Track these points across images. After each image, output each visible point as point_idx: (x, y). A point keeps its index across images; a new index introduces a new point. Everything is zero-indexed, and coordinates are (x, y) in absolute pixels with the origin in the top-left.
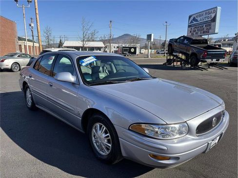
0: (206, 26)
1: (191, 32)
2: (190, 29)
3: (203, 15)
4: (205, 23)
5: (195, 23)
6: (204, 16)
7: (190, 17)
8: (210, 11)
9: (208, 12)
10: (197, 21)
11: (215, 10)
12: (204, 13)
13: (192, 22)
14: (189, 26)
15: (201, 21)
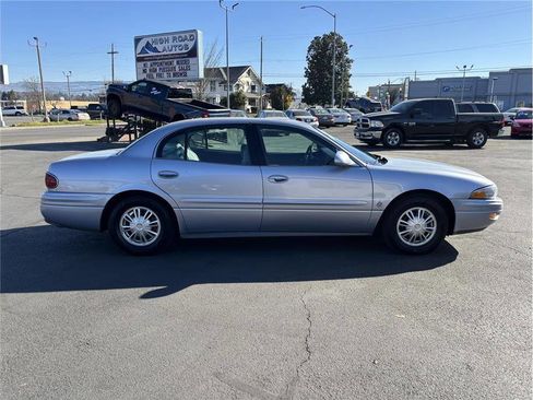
0: (178, 63)
1: (144, 71)
2: (142, 64)
3: (167, 41)
4: (174, 56)
5: (151, 54)
6: (171, 43)
7: (137, 40)
8: (183, 35)
9: (178, 36)
10: (155, 50)
11: (193, 35)
12: (171, 37)
13: (143, 51)
14: (139, 60)
15: (165, 53)
